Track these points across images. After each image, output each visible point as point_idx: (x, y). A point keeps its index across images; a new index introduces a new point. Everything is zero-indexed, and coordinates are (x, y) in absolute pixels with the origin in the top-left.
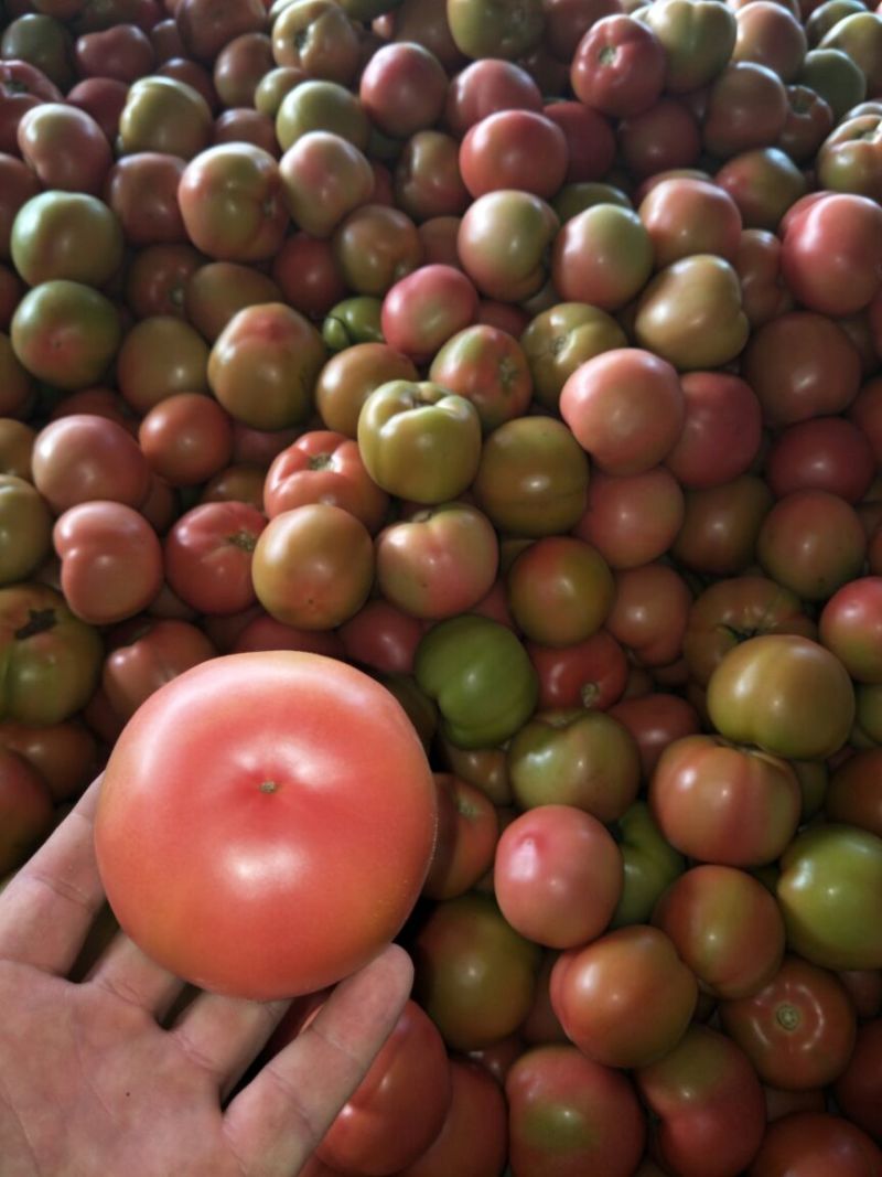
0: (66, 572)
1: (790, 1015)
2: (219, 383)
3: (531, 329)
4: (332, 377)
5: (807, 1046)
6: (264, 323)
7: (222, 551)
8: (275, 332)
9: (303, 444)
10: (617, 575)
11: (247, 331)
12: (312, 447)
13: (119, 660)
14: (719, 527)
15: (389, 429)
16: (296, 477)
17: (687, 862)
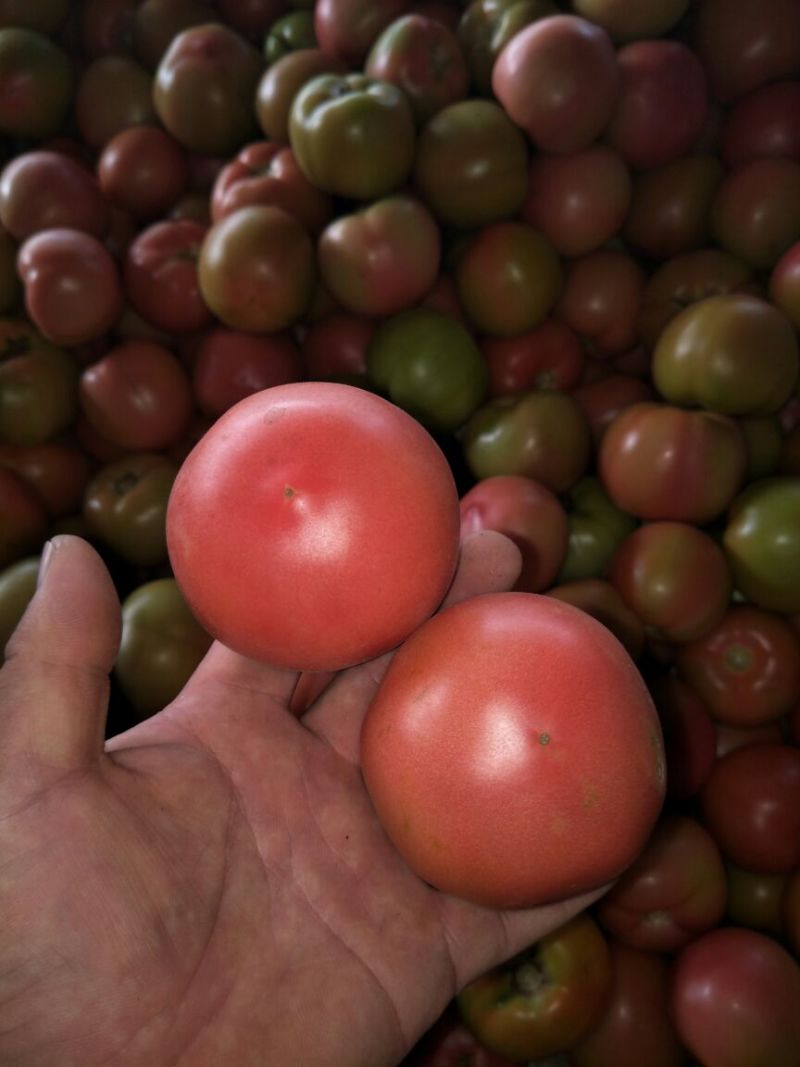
0: (30, 295)
1: (740, 657)
2: (164, 109)
3: (465, 18)
4: (268, 89)
5: (759, 684)
6: (198, 43)
7: (171, 265)
8: (210, 50)
9: (245, 157)
10: (567, 265)
11: (185, 52)
12: (252, 158)
13: (91, 377)
14: (675, 212)
15: (315, 121)
16: (237, 187)
17: (636, 522)
